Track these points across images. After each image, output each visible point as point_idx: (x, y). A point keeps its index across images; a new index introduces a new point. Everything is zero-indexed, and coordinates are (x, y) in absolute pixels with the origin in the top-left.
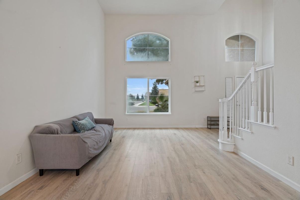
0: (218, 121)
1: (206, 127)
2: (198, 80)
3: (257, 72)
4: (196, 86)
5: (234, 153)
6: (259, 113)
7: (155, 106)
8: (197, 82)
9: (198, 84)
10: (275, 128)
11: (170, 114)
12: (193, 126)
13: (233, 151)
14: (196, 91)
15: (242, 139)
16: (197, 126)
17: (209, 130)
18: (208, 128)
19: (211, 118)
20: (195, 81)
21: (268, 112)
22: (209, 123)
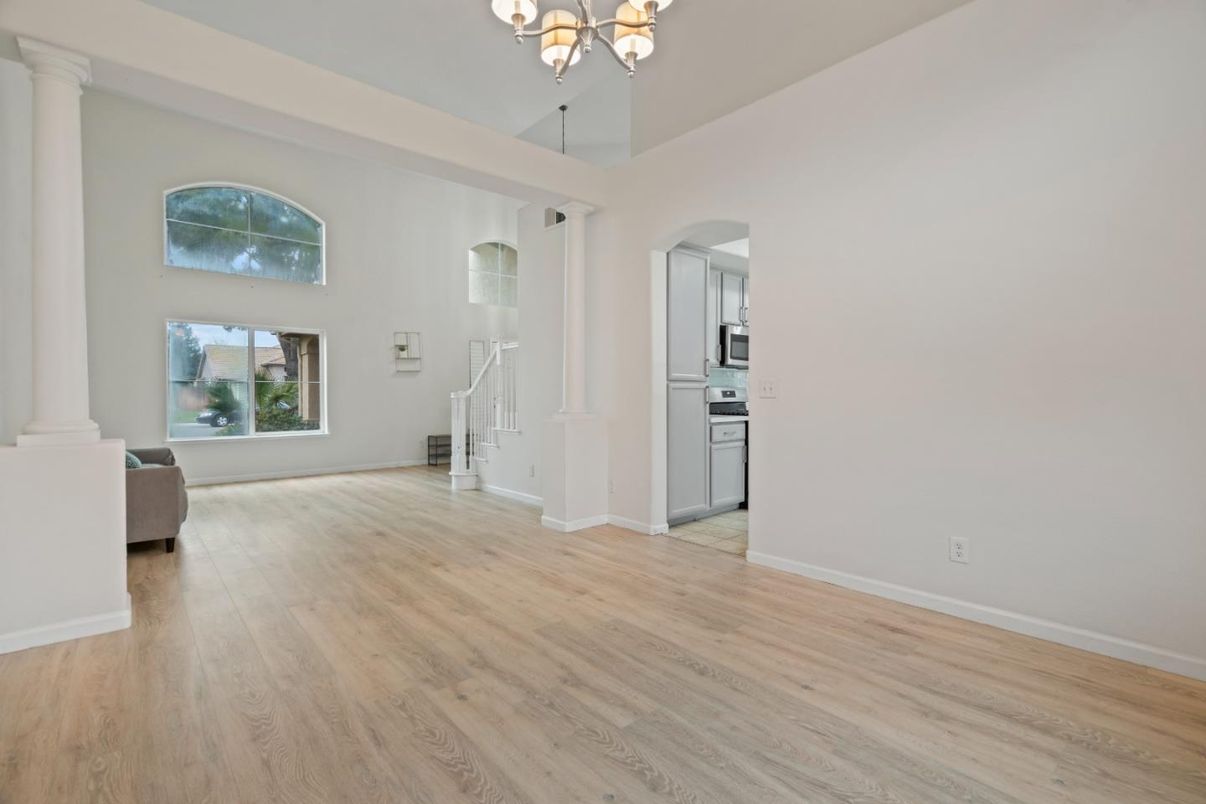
0: (450, 445)
1: (426, 462)
2: (403, 343)
3: (504, 350)
4: (398, 358)
5: (476, 490)
6: (506, 414)
7: (197, 424)
8: (402, 349)
9: (404, 354)
10: (520, 432)
11: (326, 432)
12: (392, 464)
13: (474, 487)
14: (398, 371)
15: (487, 461)
16: (404, 463)
17: (432, 468)
18: (429, 464)
19: (436, 438)
20: (396, 346)
21: (515, 411)
22: (433, 452)
